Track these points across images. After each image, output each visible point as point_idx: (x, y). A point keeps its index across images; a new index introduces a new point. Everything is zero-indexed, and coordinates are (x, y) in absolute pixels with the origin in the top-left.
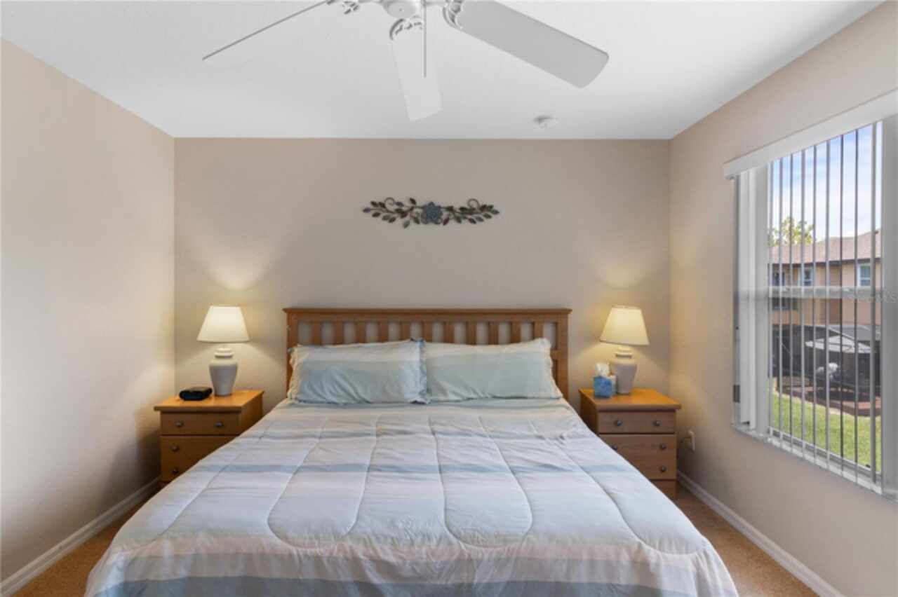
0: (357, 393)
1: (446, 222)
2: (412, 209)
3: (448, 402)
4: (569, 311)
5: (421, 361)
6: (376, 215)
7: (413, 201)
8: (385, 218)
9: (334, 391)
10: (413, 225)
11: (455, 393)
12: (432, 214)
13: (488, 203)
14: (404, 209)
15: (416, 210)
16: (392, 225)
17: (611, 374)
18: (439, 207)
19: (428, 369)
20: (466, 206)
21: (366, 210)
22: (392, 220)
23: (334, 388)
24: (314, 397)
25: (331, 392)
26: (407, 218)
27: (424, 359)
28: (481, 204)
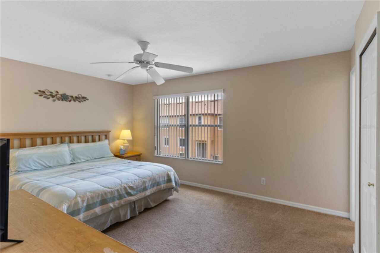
0: (46, 164)
1: (70, 101)
2: (56, 95)
3: (81, 162)
4: (110, 131)
5: (69, 150)
6: (41, 96)
7: (57, 92)
8: (45, 97)
9: (35, 165)
10: (57, 101)
11: (84, 159)
12: (64, 98)
13: (85, 96)
14: (53, 94)
15: (58, 96)
16: (48, 100)
17: (124, 148)
18: (68, 96)
19: (72, 153)
20: (77, 96)
21: (36, 93)
22: (48, 98)
23: (35, 164)
24: (26, 169)
25: (33, 165)
26: (55, 98)
27: (71, 149)
28: (83, 96)
